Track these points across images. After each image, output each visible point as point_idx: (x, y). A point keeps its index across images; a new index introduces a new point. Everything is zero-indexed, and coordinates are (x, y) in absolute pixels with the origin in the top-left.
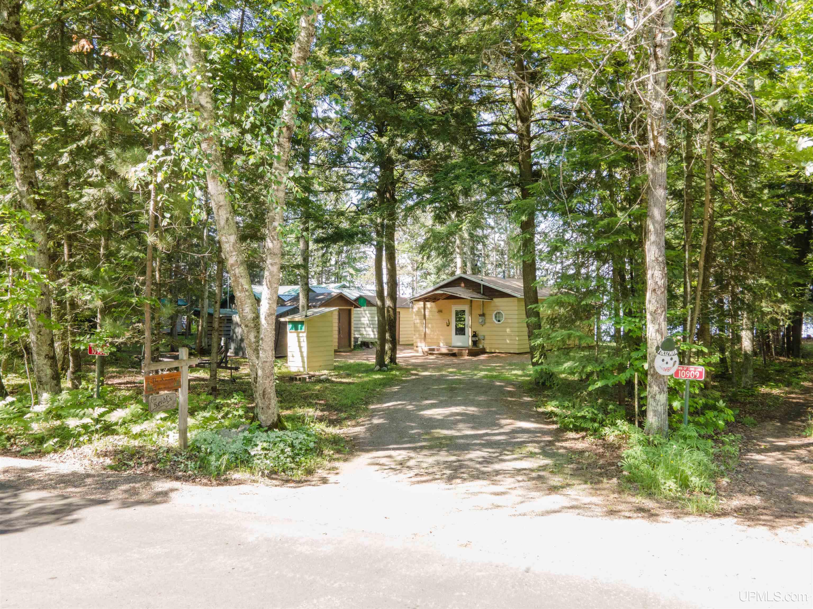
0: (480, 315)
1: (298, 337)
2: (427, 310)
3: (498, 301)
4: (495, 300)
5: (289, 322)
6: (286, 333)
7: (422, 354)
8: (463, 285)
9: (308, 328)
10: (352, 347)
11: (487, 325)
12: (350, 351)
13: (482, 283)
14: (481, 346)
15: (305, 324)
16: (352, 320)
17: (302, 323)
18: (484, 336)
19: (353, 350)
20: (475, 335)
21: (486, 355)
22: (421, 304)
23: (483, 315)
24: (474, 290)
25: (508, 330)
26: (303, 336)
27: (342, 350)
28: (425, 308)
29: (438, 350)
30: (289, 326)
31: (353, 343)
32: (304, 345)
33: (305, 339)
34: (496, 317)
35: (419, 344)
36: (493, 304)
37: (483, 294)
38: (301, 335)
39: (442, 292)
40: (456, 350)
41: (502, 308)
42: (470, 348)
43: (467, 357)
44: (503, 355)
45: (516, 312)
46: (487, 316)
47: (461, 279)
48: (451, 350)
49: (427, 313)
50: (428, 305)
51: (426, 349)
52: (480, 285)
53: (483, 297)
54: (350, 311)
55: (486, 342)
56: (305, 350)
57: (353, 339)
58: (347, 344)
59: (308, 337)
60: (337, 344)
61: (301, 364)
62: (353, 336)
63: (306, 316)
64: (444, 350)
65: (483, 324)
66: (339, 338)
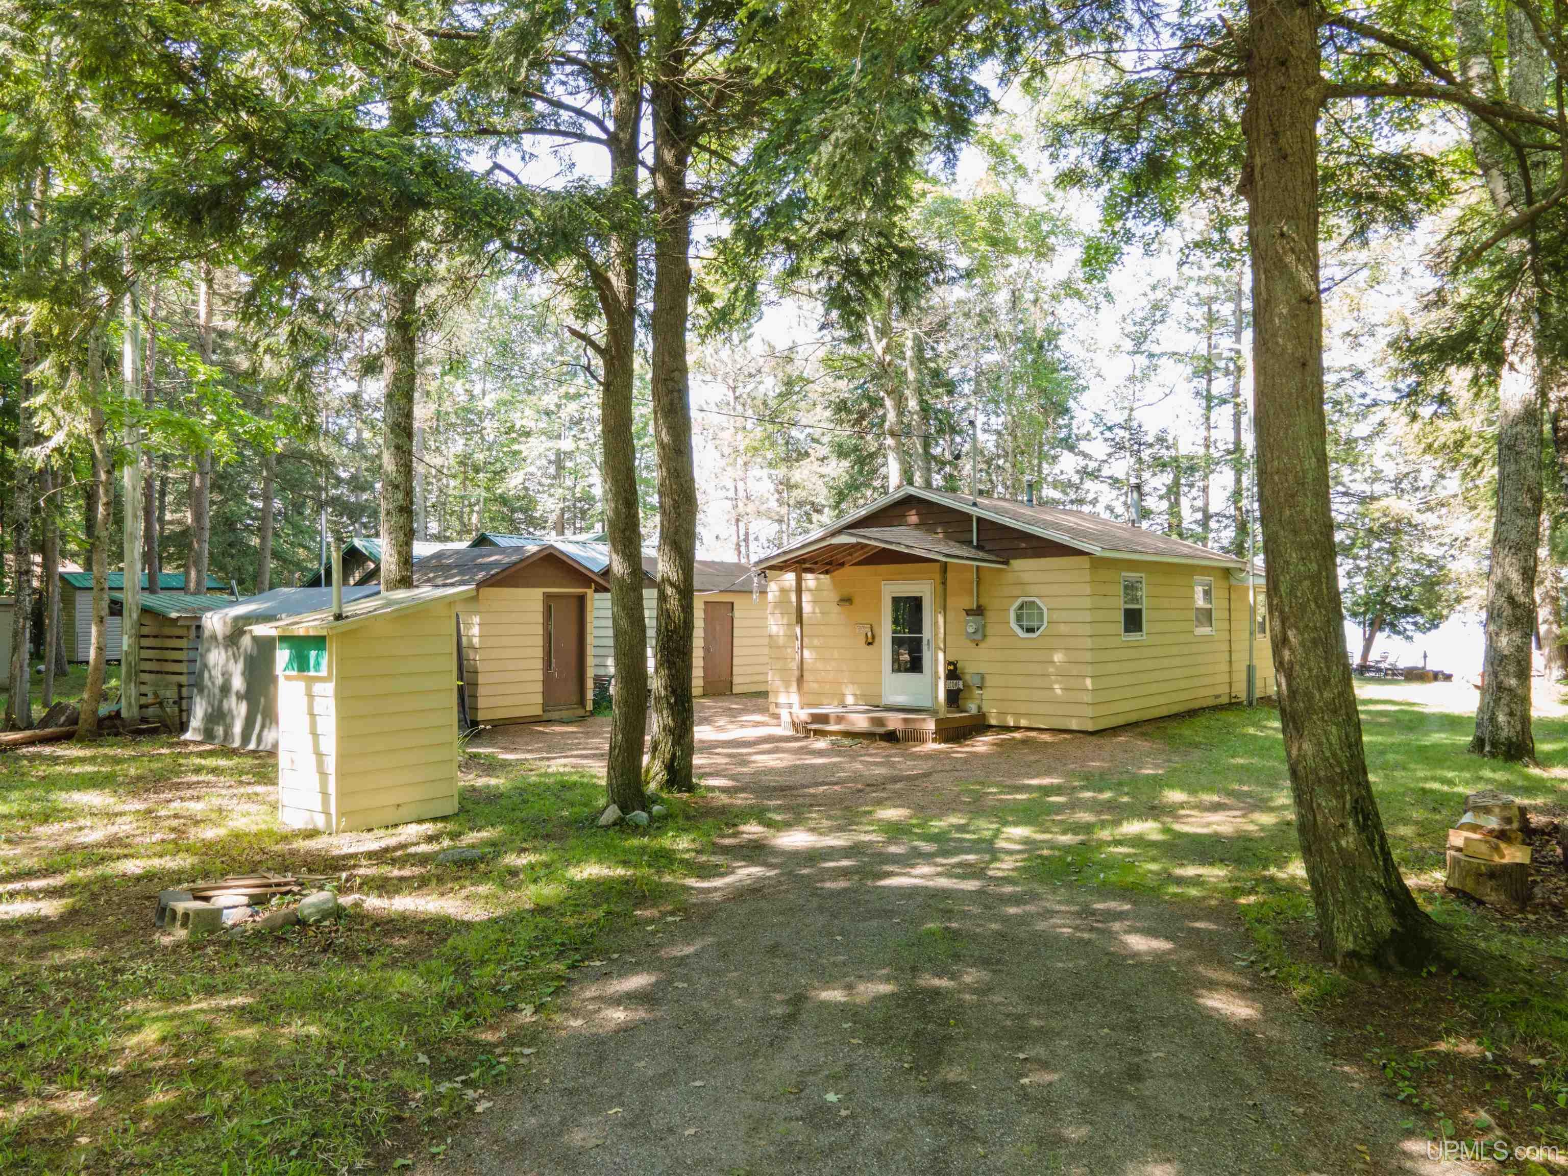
0: (968, 612)
1: (310, 696)
2: (806, 597)
3: (1025, 569)
4: (1018, 564)
5: (283, 639)
6: (274, 679)
7: (790, 732)
8: (913, 519)
9: (341, 661)
10: (590, 706)
11: (991, 641)
12: (581, 720)
13: (975, 512)
14: (973, 708)
15: (332, 646)
16: (589, 628)
17: (319, 642)
18: (983, 677)
19: (592, 714)
20: (953, 674)
21: (989, 738)
22: (790, 578)
23: (979, 611)
24: (948, 536)
25: (1058, 657)
26: (326, 690)
27: (555, 715)
28: (799, 591)
29: (840, 719)
30: (283, 656)
31: (590, 695)
32: (328, 725)
33: (331, 703)
34: (1019, 619)
35: (782, 699)
36: (1010, 577)
37: (979, 547)
38: (318, 688)
39: (853, 540)
40: (894, 722)
41: (1034, 589)
42: (943, 713)
43: (931, 746)
44: (1046, 737)
45: (1087, 603)
46: (991, 616)
47: (909, 501)
48: (879, 722)
49: (807, 608)
50: (810, 580)
51: (803, 715)
52: (968, 517)
53: (981, 554)
54: (582, 599)
55: (987, 694)
56: (329, 745)
57: (590, 684)
58: (575, 698)
59: (342, 698)
60: (539, 699)
61: (316, 802)
62: (590, 673)
63: (339, 617)
64: (861, 722)
65: (979, 637)
66: (548, 681)
